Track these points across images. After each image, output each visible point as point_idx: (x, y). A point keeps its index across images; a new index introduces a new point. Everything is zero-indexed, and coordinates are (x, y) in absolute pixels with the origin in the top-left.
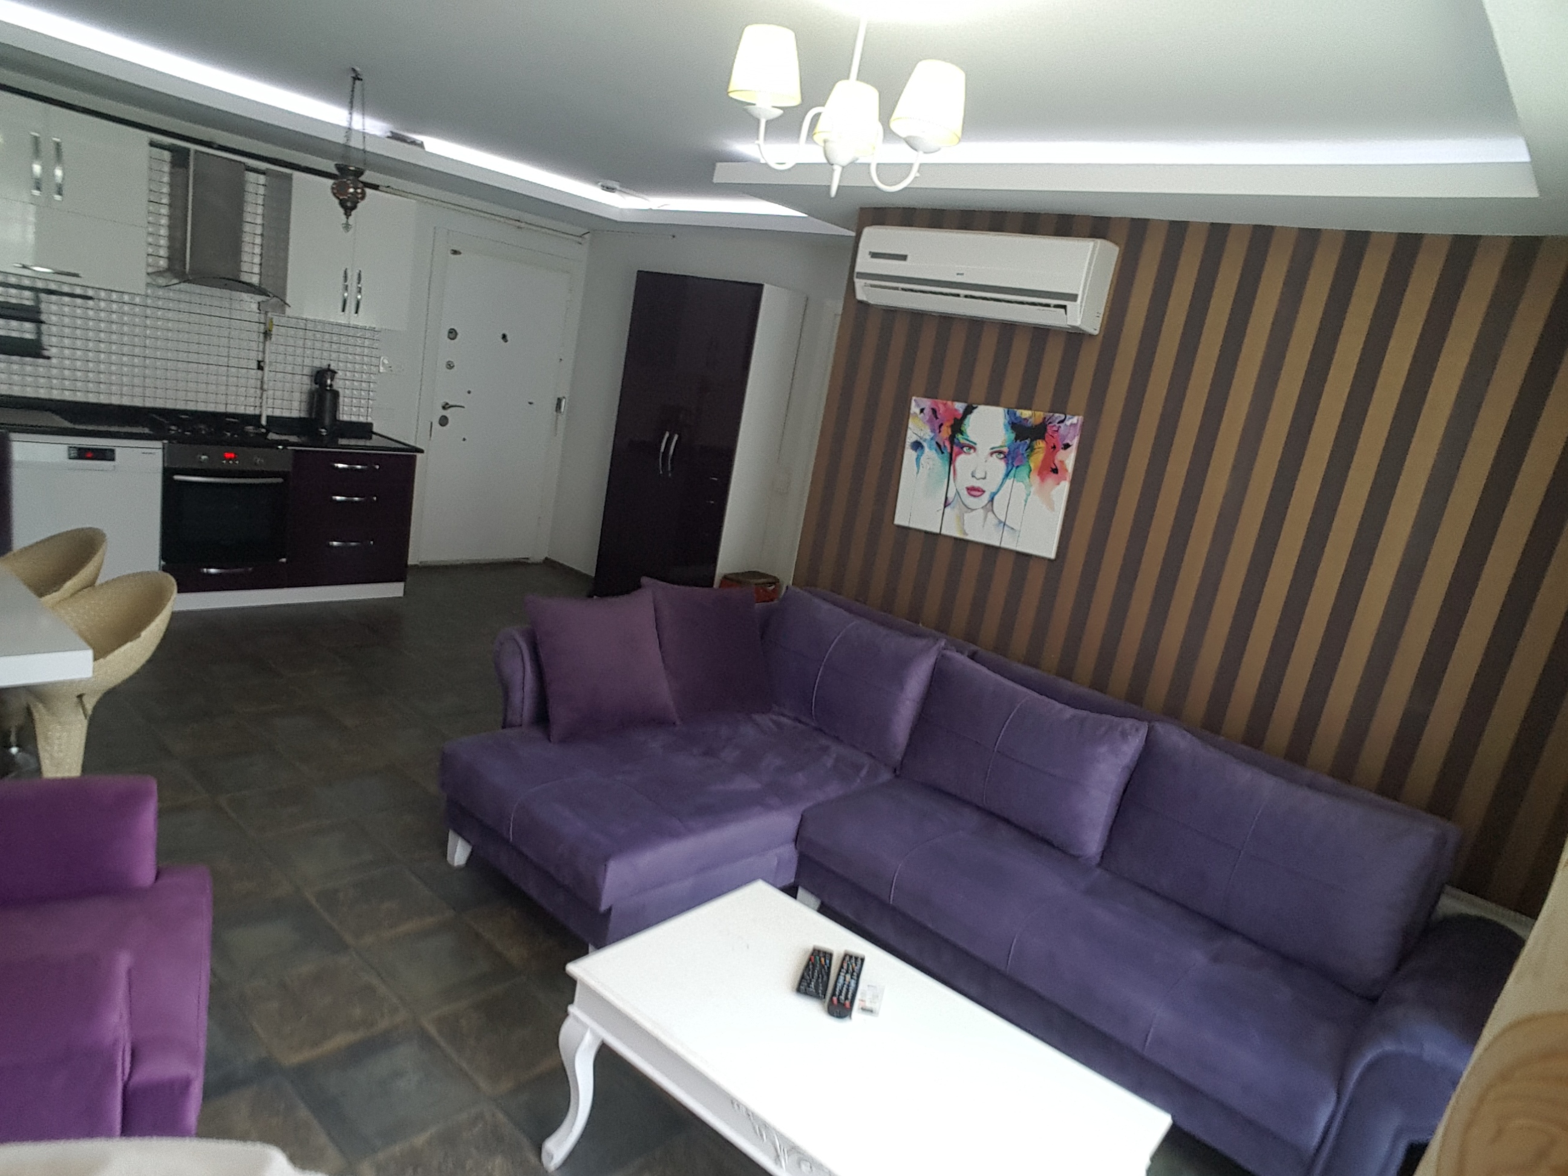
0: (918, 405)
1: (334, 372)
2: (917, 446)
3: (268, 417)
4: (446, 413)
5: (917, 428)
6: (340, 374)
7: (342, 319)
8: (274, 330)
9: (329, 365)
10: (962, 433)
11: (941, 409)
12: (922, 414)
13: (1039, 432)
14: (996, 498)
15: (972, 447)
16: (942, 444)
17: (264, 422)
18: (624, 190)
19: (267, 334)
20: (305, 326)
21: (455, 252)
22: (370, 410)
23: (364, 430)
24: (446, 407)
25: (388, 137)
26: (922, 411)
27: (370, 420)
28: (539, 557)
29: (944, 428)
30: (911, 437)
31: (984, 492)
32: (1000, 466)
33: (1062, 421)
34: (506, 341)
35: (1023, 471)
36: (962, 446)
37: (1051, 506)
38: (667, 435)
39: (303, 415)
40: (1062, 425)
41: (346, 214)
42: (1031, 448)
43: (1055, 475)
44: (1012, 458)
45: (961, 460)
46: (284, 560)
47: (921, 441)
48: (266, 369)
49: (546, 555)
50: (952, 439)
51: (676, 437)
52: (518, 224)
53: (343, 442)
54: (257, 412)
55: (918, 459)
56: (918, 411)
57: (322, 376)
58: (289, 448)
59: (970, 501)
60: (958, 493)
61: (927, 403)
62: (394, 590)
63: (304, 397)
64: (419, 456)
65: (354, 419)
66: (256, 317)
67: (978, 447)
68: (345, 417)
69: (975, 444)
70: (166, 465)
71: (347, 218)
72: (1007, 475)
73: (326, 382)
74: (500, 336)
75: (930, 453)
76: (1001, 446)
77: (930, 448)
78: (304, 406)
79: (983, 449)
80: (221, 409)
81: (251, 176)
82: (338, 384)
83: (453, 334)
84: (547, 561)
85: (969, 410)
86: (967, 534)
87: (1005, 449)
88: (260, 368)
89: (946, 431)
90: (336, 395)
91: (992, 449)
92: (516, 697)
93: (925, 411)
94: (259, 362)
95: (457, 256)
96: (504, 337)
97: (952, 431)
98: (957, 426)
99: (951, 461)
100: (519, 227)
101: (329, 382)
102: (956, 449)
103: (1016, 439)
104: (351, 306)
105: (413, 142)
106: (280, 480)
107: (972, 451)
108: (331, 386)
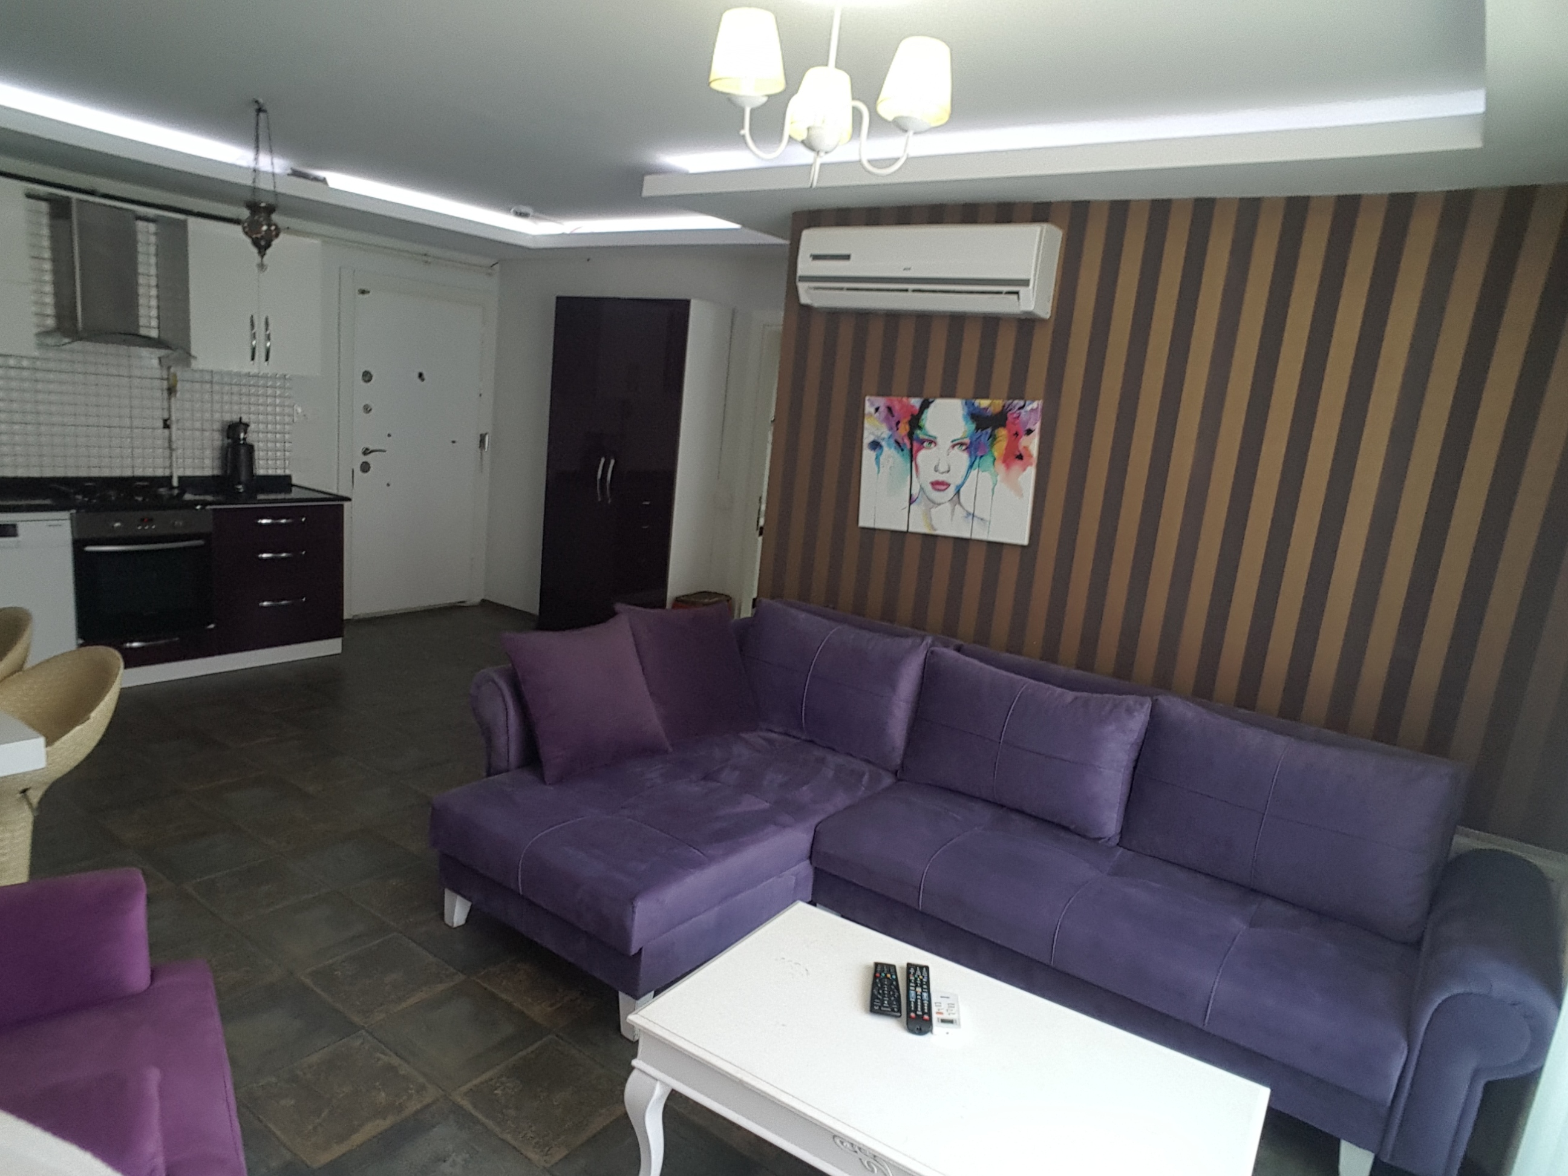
0: (872, 404)
1: (247, 425)
2: (875, 445)
3: (180, 478)
4: (367, 458)
5: (874, 428)
6: (252, 427)
7: (253, 368)
8: (179, 386)
9: (241, 418)
10: (920, 428)
11: (897, 407)
12: (877, 414)
13: (1000, 419)
14: (962, 490)
15: (932, 441)
16: (900, 441)
17: (175, 483)
18: (536, 214)
19: (171, 391)
20: (211, 379)
21: (363, 292)
22: (287, 462)
23: (283, 483)
24: (366, 452)
25: (288, 175)
26: (877, 410)
27: (288, 472)
28: (476, 599)
29: (901, 425)
30: (868, 438)
31: (948, 485)
32: (964, 458)
33: (1023, 407)
34: (423, 380)
35: (988, 460)
36: (922, 442)
37: (1019, 492)
38: (603, 460)
39: (216, 472)
40: (1022, 411)
41: (260, 252)
42: (993, 437)
43: (1019, 462)
44: (975, 449)
45: (922, 456)
46: (212, 626)
47: (879, 441)
48: (174, 427)
49: (483, 598)
50: (911, 435)
51: (612, 462)
52: (425, 258)
53: (261, 497)
54: (167, 473)
55: (877, 458)
56: (872, 410)
57: (234, 431)
58: (208, 507)
59: (935, 495)
60: (922, 489)
61: (881, 402)
62: (331, 647)
63: (217, 454)
64: (346, 504)
65: (271, 472)
66: (157, 373)
67: (939, 441)
68: (261, 472)
69: (935, 438)
70: (77, 537)
71: (262, 257)
72: (971, 466)
73: (239, 435)
74: (417, 375)
75: (889, 452)
76: (961, 438)
77: (889, 445)
78: (217, 463)
79: (944, 442)
80: (128, 473)
81: (141, 224)
82: (251, 438)
83: (367, 376)
84: (483, 601)
85: (926, 405)
86: (935, 530)
87: (967, 441)
88: (166, 425)
89: (904, 428)
90: (250, 449)
91: (952, 441)
92: (500, 741)
93: (880, 410)
94: (165, 421)
95: (366, 296)
96: (421, 375)
97: (911, 428)
98: (915, 422)
99: (912, 457)
100: (426, 262)
101: (242, 436)
102: (915, 444)
103: (977, 429)
104: (260, 354)
105: (316, 179)
106: (200, 542)
107: (933, 445)
108: (244, 439)
